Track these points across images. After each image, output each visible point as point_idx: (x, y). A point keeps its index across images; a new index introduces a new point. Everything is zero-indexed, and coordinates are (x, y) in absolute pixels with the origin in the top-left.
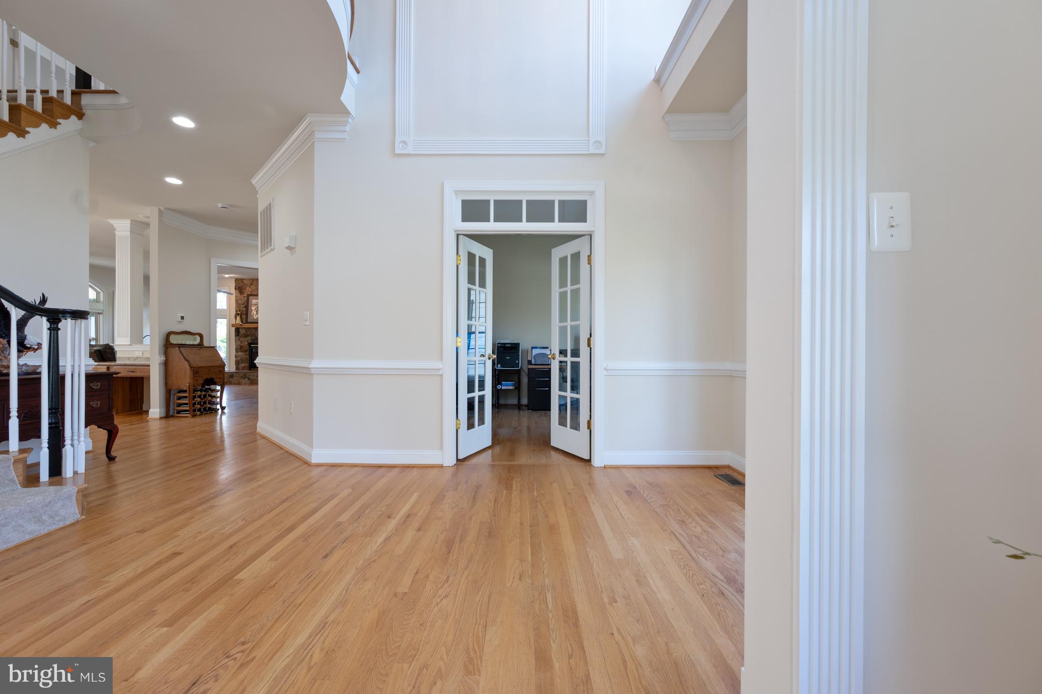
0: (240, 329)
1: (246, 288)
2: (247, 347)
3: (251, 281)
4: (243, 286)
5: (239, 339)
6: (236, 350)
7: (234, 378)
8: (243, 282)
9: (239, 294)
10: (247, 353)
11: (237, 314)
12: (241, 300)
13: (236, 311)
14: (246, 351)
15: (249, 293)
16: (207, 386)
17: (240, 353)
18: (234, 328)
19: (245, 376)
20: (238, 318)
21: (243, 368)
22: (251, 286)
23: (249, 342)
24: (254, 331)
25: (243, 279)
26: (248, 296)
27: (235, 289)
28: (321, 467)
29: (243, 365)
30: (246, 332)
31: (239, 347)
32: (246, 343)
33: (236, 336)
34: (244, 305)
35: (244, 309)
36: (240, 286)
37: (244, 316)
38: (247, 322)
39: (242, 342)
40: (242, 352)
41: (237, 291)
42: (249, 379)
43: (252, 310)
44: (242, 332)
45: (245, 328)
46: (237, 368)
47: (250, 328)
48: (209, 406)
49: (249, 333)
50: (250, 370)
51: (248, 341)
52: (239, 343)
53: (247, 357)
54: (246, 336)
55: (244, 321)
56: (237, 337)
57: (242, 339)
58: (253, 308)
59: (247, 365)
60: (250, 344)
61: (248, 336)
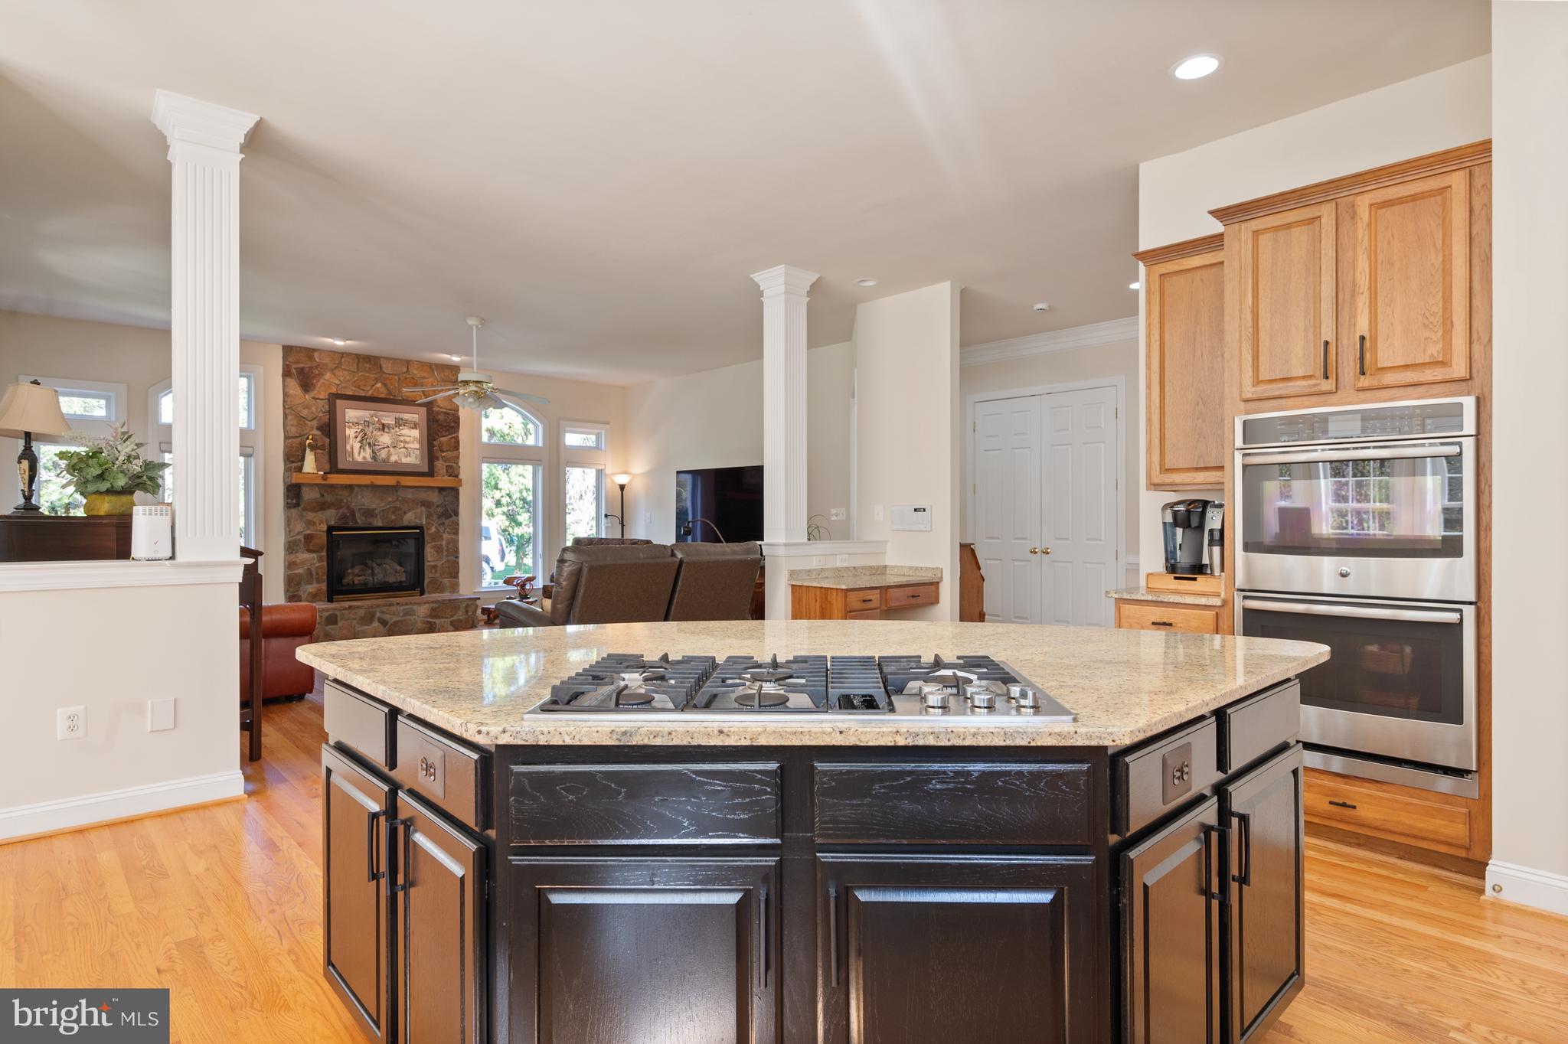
0: (304, 490)
1: (321, 375)
2: (323, 540)
4: (311, 368)
5: (302, 517)
6: (291, 547)
8: (311, 358)
9: (295, 391)
10: (324, 554)
12: (305, 408)
13: (289, 438)
14: (320, 550)
15: (334, 390)
17: (303, 556)
21: (314, 597)
22: (335, 371)
24: (346, 493)
25: (314, 350)
26: (334, 399)
27: (284, 374)
29: (311, 588)
30: (322, 495)
31: (301, 537)
32: (325, 528)
33: (289, 506)
34: (316, 423)
35: (317, 433)
36: (302, 369)
37: (323, 453)
38: (334, 469)
39: (310, 523)
40: (310, 551)
43: (345, 439)
44: (308, 495)
45: (324, 484)
47: (334, 486)
49: (329, 498)
50: (330, 600)
51: (327, 521)
52: (299, 527)
53: (324, 564)
54: (323, 506)
55: (319, 465)
56: (294, 512)
57: (311, 516)
58: (350, 432)
59: (324, 586)
60: (330, 529)
61: (329, 508)
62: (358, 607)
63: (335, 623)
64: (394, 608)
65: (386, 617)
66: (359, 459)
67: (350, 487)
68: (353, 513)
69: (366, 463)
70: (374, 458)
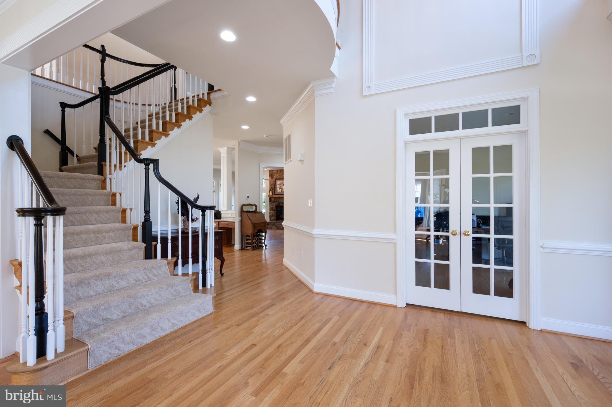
0: (272, 198)
1: (274, 175)
2: (275, 208)
3: (277, 171)
5: (271, 204)
7: (269, 225)
8: (273, 172)
9: (271, 179)
10: (275, 211)
11: (270, 190)
12: (272, 182)
13: (270, 188)
14: (275, 210)
15: (276, 178)
16: (259, 233)
17: (272, 212)
18: (269, 198)
19: (274, 224)
20: (271, 192)
21: (273, 220)
23: (276, 205)
25: (273, 170)
26: (276, 179)
27: (269, 176)
28: (320, 295)
29: (273, 218)
31: (271, 208)
32: (275, 206)
34: (273, 185)
35: (273, 187)
36: (271, 175)
37: (273, 191)
38: (275, 194)
39: (272, 205)
41: (270, 177)
42: (276, 226)
43: (277, 188)
44: (273, 199)
45: (274, 198)
46: (270, 220)
47: (276, 198)
48: (259, 244)
49: (276, 200)
50: (276, 221)
52: (271, 206)
53: (275, 213)
54: (274, 202)
55: (273, 194)
56: (270, 203)
57: (273, 204)
58: (278, 186)
59: (275, 218)
60: (276, 206)
61: (275, 202)
62: (272, 222)
63: (268, 225)
64: (278, 223)
65: (277, 225)
66: (279, 192)
67: (279, 198)
68: (279, 203)
69: (280, 192)
70: (281, 191)
